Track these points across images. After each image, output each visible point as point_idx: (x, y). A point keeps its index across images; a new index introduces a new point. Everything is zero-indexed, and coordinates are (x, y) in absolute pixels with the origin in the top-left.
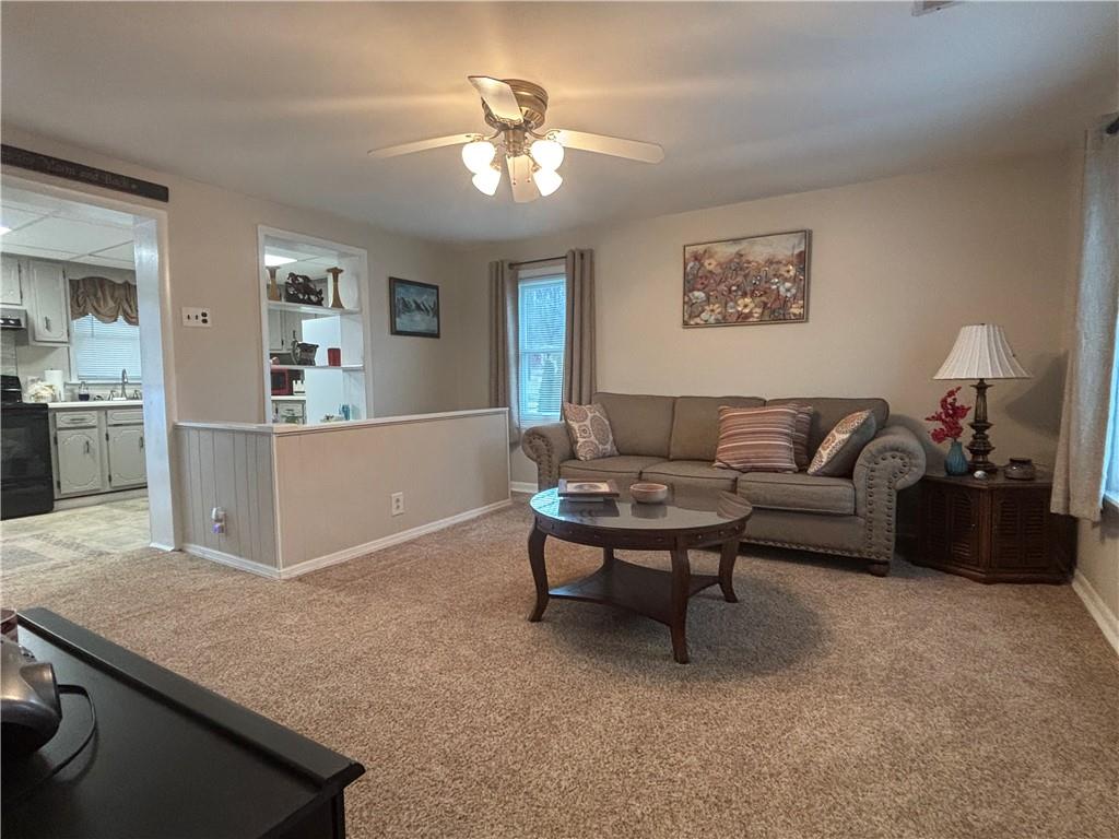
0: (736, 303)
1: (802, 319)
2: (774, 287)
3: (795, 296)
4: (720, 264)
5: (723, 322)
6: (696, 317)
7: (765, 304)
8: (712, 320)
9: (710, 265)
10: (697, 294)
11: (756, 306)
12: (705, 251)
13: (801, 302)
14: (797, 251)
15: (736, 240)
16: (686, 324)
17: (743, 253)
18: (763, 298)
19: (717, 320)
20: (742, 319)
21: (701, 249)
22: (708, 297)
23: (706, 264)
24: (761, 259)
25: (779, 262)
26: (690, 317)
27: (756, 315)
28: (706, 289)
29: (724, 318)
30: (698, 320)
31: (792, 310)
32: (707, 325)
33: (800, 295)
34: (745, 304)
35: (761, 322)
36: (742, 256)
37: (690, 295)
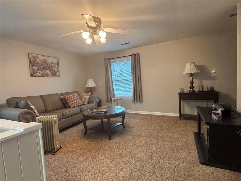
0: (45, 71)
1: (59, 76)
2: (53, 69)
3: (57, 71)
4: (40, 61)
5: (43, 76)
6: (35, 74)
7: (52, 72)
8: (40, 75)
9: (38, 60)
10: (35, 67)
11: (50, 73)
12: (36, 56)
13: (59, 73)
14: (57, 62)
15: (44, 56)
16: (32, 75)
17: (46, 59)
18: (51, 71)
19: (41, 75)
20: (47, 75)
21: (35, 55)
22: (38, 69)
23: (37, 60)
24: (50, 62)
25: (54, 63)
26: (33, 73)
27: (50, 75)
28: (38, 67)
29: (43, 75)
30: (36, 75)
31: (57, 74)
32: (38, 76)
33: (58, 71)
34: (47, 72)
35: (51, 76)
36: (46, 60)
37: (33, 67)
